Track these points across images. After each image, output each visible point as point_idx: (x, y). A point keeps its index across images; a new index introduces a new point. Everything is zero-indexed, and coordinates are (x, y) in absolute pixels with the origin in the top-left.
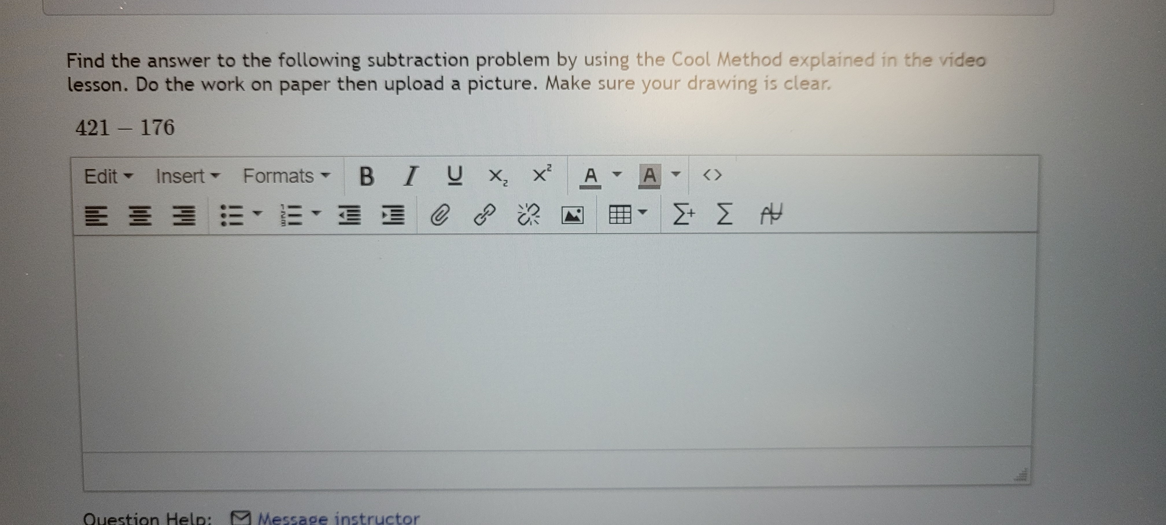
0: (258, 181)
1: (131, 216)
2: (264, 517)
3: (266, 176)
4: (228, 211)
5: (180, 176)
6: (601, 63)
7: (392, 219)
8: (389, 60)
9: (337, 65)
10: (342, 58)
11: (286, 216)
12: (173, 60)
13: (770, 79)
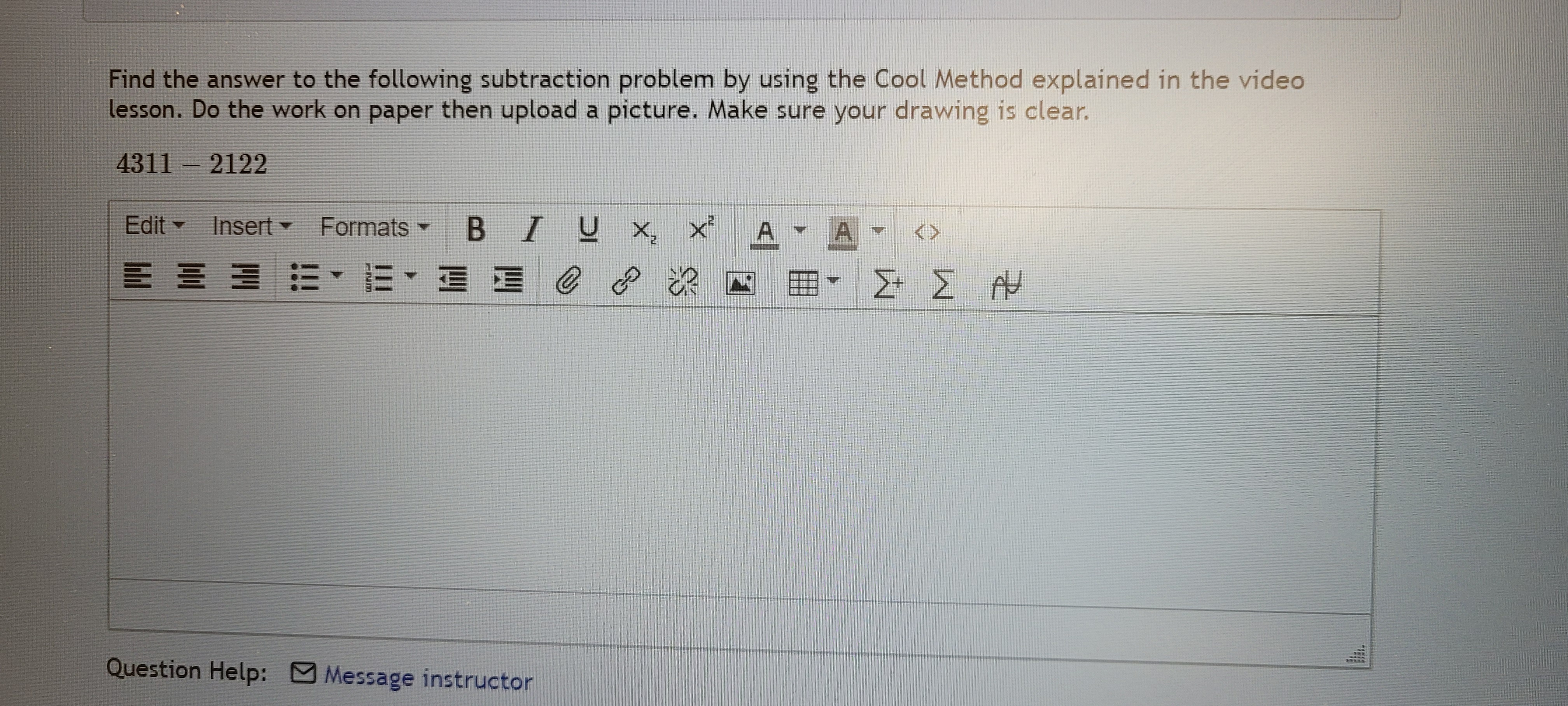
0: (339, 234)
1: (180, 276)
2: (333, 671)
3: (349, 227)
4: (300, 272)
5: (243, 227)
6: (781, 83)
7: (507, 285)
8: (508, 80)
9: (442, 86)
10: (449, 77)
11: (373, 278)
12: (238, 79)
13: (1005, 106)
